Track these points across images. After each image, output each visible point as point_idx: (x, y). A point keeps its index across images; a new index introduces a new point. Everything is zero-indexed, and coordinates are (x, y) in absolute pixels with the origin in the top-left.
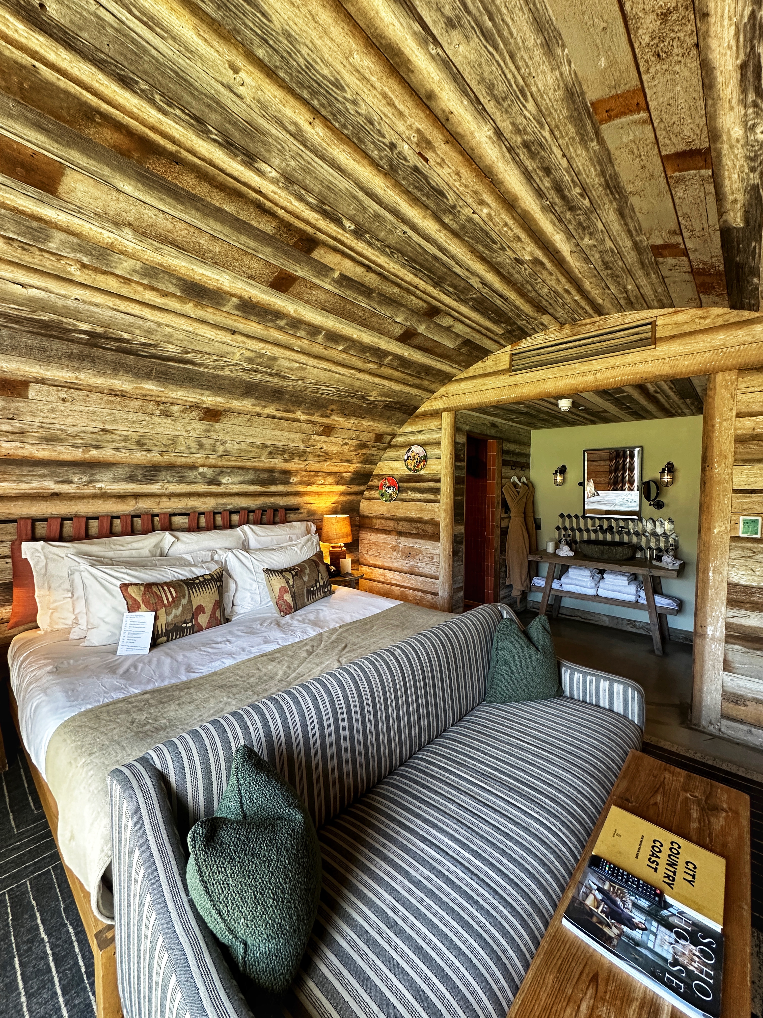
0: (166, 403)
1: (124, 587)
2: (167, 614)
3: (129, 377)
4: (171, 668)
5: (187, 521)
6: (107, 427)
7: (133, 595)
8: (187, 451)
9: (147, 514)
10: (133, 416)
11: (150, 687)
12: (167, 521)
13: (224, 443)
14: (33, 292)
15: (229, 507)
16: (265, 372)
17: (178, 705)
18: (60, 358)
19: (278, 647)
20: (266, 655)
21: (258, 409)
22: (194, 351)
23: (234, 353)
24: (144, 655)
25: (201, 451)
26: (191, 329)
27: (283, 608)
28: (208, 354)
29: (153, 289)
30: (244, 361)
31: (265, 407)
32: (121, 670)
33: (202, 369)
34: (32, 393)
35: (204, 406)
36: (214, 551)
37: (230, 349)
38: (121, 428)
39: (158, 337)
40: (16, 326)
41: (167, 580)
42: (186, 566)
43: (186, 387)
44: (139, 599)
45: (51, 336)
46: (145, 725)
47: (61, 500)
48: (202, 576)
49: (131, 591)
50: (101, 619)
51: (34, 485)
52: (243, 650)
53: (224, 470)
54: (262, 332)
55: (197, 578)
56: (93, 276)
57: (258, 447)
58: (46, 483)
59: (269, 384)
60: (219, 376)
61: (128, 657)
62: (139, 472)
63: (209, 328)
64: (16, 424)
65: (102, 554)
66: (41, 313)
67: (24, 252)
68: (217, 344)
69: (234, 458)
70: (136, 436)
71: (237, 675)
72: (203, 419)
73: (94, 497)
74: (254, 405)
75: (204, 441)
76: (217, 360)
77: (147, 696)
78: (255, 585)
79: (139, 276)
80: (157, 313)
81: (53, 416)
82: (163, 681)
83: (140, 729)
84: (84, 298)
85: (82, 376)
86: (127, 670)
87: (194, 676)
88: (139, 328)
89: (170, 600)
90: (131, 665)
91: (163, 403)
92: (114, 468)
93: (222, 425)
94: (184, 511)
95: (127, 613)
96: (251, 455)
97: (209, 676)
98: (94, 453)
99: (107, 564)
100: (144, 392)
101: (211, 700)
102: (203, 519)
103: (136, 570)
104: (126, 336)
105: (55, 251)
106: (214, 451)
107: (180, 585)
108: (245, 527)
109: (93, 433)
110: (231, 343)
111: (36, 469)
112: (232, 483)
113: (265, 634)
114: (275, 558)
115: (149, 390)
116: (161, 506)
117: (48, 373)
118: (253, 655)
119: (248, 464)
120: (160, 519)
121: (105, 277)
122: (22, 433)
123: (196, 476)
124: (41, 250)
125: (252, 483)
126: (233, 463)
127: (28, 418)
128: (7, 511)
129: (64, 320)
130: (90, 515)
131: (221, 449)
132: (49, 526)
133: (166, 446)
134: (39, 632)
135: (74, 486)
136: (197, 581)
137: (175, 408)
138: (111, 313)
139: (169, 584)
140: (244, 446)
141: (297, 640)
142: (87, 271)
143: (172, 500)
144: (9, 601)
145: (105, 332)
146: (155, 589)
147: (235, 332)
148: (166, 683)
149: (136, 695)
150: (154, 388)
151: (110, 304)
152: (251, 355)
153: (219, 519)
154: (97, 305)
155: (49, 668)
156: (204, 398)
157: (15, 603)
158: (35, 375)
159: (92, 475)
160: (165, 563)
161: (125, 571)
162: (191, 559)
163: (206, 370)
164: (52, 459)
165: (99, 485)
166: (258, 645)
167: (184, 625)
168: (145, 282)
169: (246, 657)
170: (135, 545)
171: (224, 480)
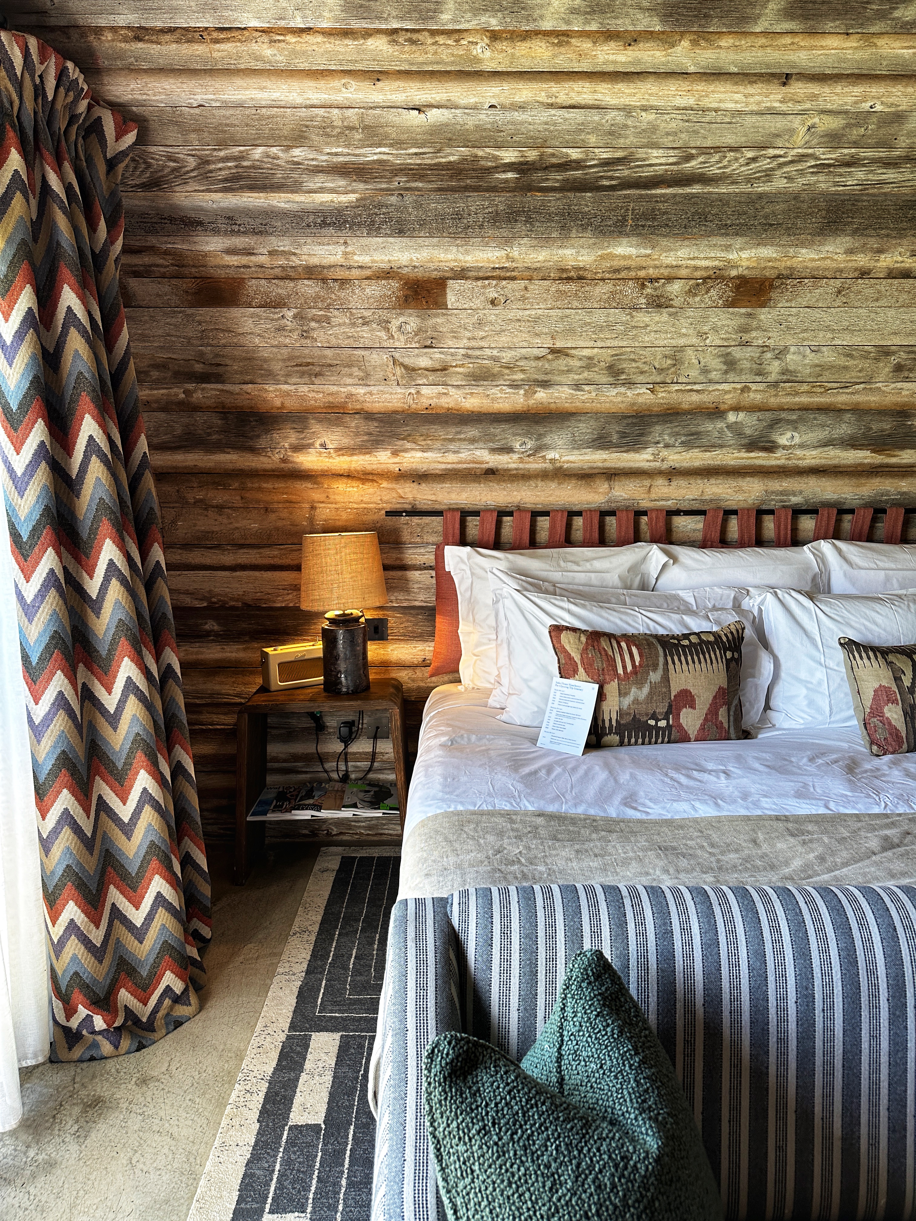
0: (657, 280)
1: (556, 630)
2: (622, 694)
3: (588, 238)
4: (601, 790)
5: (701, 526)
6: (559, 344)
7: (568, 648)
8: (702, 378)
9: (627, 509)
10: (599, 317)
11: (551, 808)
12: (662, 524)
13: (781, 353)
14: (435, 116)
15: (795, 500)
16: (874, 161)
17: (577, 851)
18: (481, 227)
19: (822, 811)
20: (786, 819)
21: (862, 260)
22: (704, 151)
23: (792, 132)
24: (573, 756)
25: (731, 377)
26: (691, 102)
27: (879, 736)
28: (732, 149)
29: (610, 36)
30: (820, 145)
31: (880, 251)
32: (526, 770)
33: (723, 189)
34: (451, 299)
35: (734, 273)
36: (743, 591)
37: (778, 124)
38: (582, 344)
39: (631, 140)
40: (420, 185)
41: (631, 631)
42: (678, 611)
43: (693, 237)
44: (577, 658)
45: (467, 188)
46: (513, 863)
47: (499, 482)
48: (698, 634)
49: (566, 638)
50: (526, 681)
51: (464, 455)
52: (745, 796)
53: (783, 415)
54: (860, 55)
55: (686, 636)
56: (510, 51)
57: (865, 356)
58: (478, 453)
59: (887, 189)
60: (761, 196)
61: (549, 753)
62: (614, 430)
63: (729, 87)
64: (436, 354)
65: (543, 574)
66: (448, 150)
67: (414, 48)
68: (750, 120)
69: (805, 387)
70: (606, 356)
71: (708, 837)
72: (731, 304)
73: (545, 475)
74: (850, 251)
75: (737, 353)
76: (754, 159)
77: (540, 821)
78: (820, 674)
79: (581, 18)
80: (621, 87)
81: (482, 334)
82: (575, 806)
83: (503, 867)
84: (502, 100)
85: (515, 252)
86: (535, 772)
87: (631, 814)
88: (595, 130)
89: (629, 668)
90: (544, 767)
91: (651, 280)
92: (572, 423)
93: (775, 312)
94: (696, 506)
95: (557, 678)
96: (847, 377)
97: (655, 823)
98: (541, 395)
99: (546, 592)
100: (616, 263)
101: (634, 863)
102: (734, 524)
103: (584, 607)
104: (575, 154)
105: (450, 27)
106: (759, 373)
107: (650, 645)
108: (825, 546)
109: (538, 358)
110: (784, 108)
111: (465, 429)
112: (802, 446)
113: (809, 780)
114: (879, 619)
115: (624, 257)
116: (653, 496)
117: (469, 258)
118: (759, 813)
119: (842, 399)
120: (650, 520)
121: (527, 44)
122: (444, 369)
123: (721, 431)
124: (433, 33)
125: (852, 443)
126: (804, 400)
127: (450, 343)
128: (433, 498)
129: (480, 153)
130: (539, 507)
131: (774, 368)
132: (482, 522)
133: (660, 371)
134: (460, 687)
135: (515, 456)
136: (686, 642)
137: (676, 287)
138: (545, 115)
139: (631, 639)
140: (829, 357)
141: (876, 810)
142: (499, 45)
143: (674, 483)
144: (430, 635)
145: (541, 155)
146: (604, 643)
147: (788, 76)
148: (580, 810)
149: (526, 813)
150: (633, 251)
151: (542, 97)
152: (833, 123)
153: (769, 525)
154: (521, 107)
155: (444, 739)
156: (732, 256)
157: (437, 638)
158: (452, 264)
159: (540, 436)
160: (640, 601)
161: (566, 605)
162: (692, 601)
163: (732, 189)
164: (484, 410)
165: (551, 455)
166: (780, 796)
167: (652, 722)
168: (594, 27)
169: (743, 812)
170: (598, 565)
171: (783, 440)
